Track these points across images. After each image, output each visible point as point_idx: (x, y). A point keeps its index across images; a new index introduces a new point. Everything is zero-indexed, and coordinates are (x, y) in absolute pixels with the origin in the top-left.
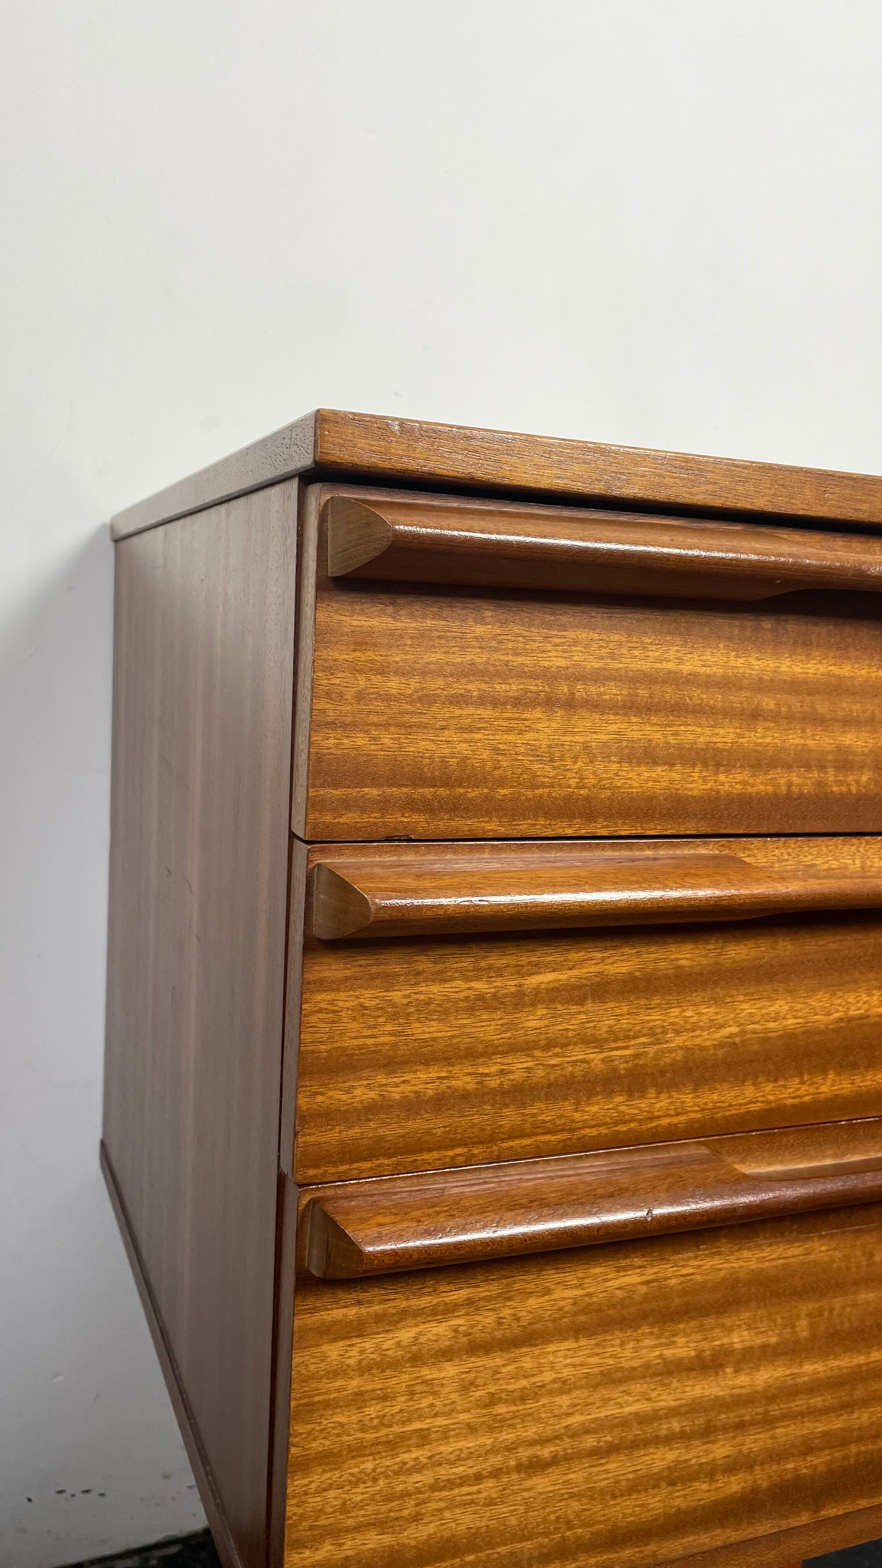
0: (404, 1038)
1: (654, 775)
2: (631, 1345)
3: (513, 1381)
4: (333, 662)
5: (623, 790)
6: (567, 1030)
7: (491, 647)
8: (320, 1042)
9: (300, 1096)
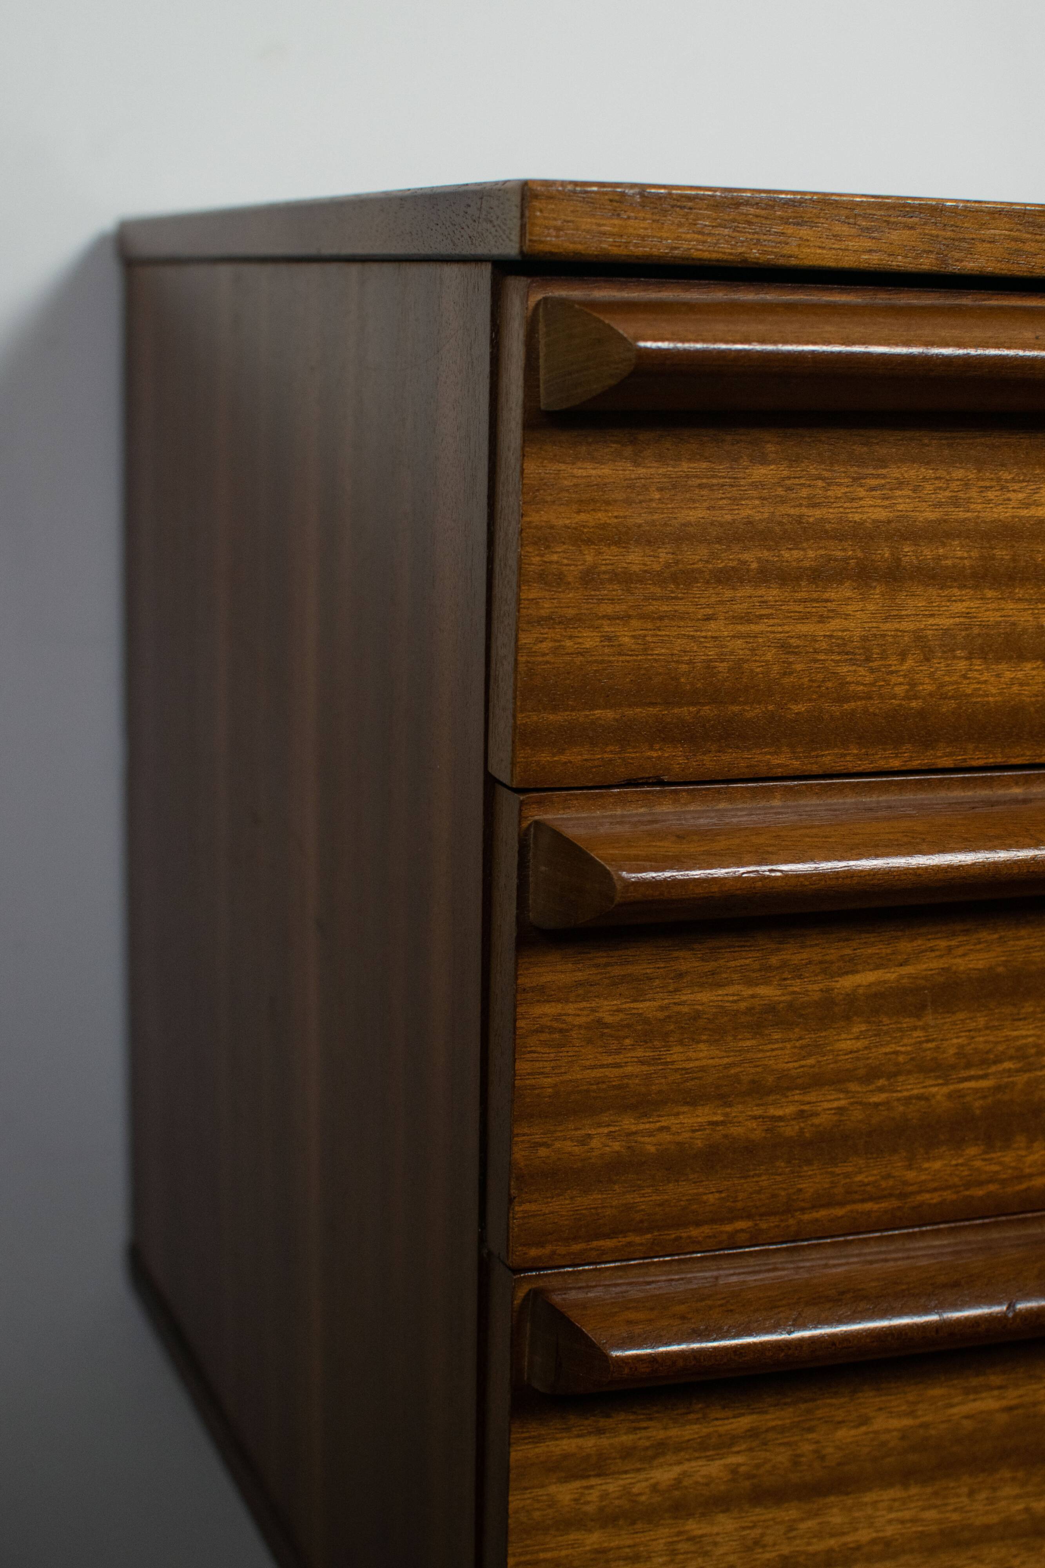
0: (660, 1067)
1: (1020, 675)
2: (983, 1495)
3: (815, 1540)
4: (549, 531)
5: (974, 700)
6: (896, 1053)
7: (777, 496)
8: (542, 1073)
9: (515, 1149)
